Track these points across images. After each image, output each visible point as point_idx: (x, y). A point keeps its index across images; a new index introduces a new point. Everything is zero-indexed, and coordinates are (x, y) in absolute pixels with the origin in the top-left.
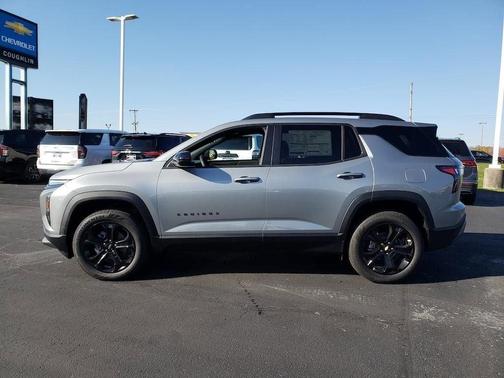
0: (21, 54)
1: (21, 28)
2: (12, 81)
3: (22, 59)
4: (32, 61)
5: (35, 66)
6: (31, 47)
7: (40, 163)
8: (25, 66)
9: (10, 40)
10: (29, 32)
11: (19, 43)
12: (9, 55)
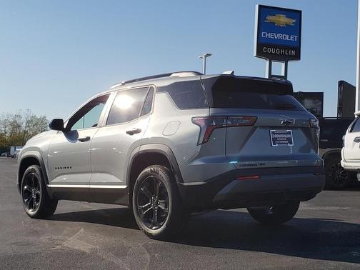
0: (281, 47)
1: (283, 20)
3: (282, 52)
4: (293, 53)
5: (297, 57)
6: (293, 38)
7: (345, 161)
8: (285, 59)
9: (270, 35)
10: (291, 21)
11: (281, 36)
12: (270, 50)
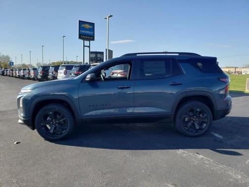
1: (88, 26)
2: (84, 46)
3: (88, 37)
5: (93, 39)
6: (92, 33)
8: (89, 40)
9: (83, 31)
10: (91, 27)
11: (87, 32)
12: (83, 37)
